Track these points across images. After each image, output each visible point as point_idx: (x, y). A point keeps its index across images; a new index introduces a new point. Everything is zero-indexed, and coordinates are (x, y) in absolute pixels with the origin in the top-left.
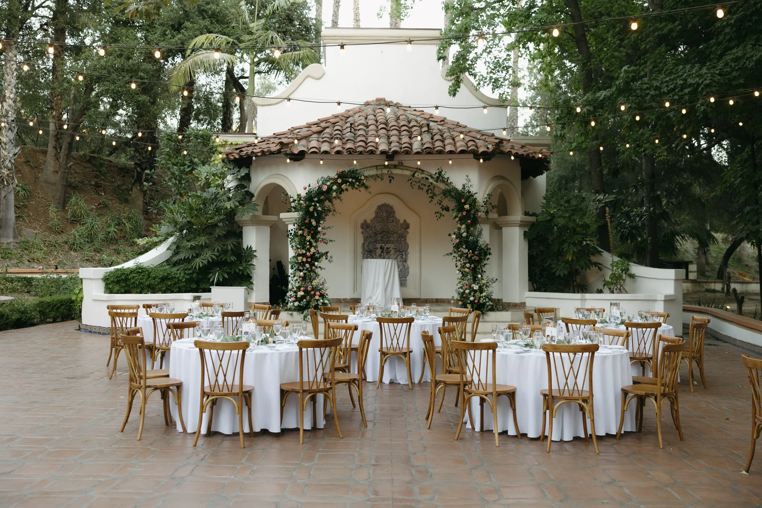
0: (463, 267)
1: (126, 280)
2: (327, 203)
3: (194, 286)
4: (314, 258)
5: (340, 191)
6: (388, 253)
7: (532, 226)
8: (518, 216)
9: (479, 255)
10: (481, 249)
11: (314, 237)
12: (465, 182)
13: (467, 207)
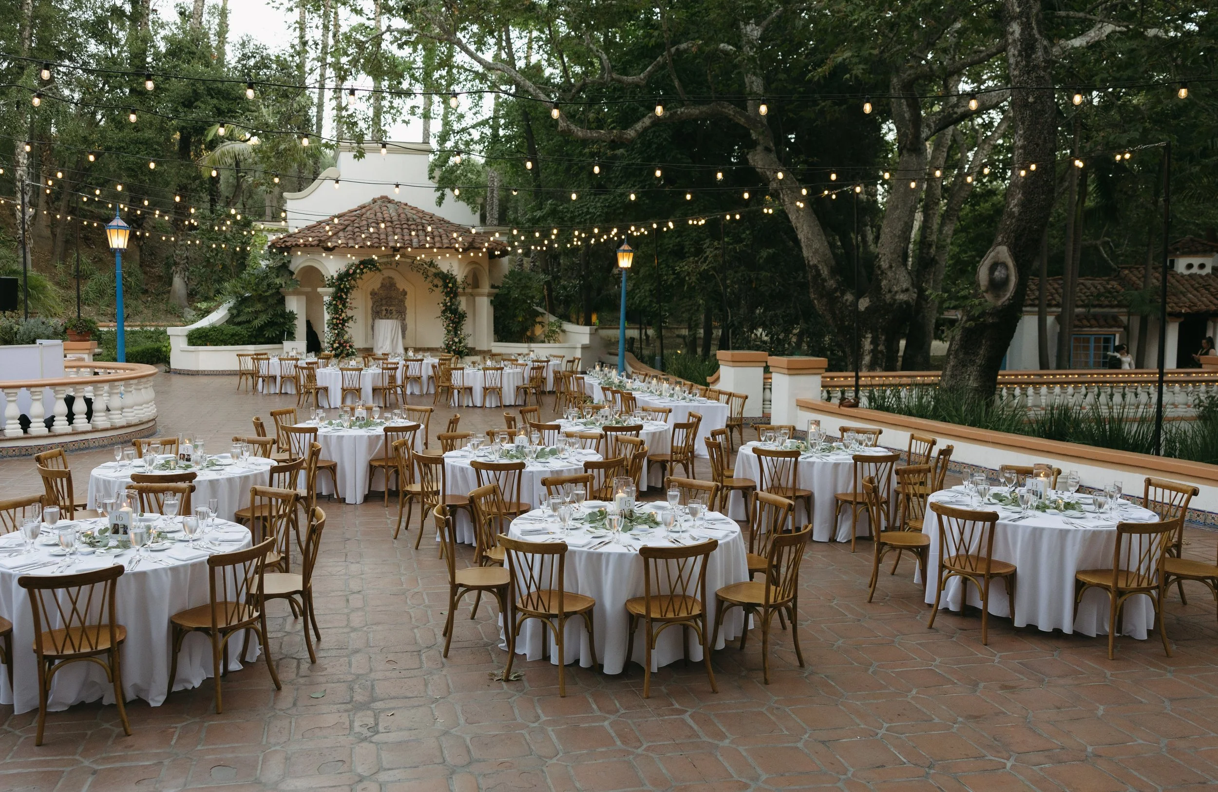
0: (448, 326)
1: (207, 336)
2: (353, 282)
3: (254, 340)
4: (344, 321)
5: (362, 273)
6: (391, 313)
7: (496, 296)
8: (486, 288)
9: (459, 318)
10: (460, 314)
11: (344, 305)
12: (448, 268)
13: (450, 285)
